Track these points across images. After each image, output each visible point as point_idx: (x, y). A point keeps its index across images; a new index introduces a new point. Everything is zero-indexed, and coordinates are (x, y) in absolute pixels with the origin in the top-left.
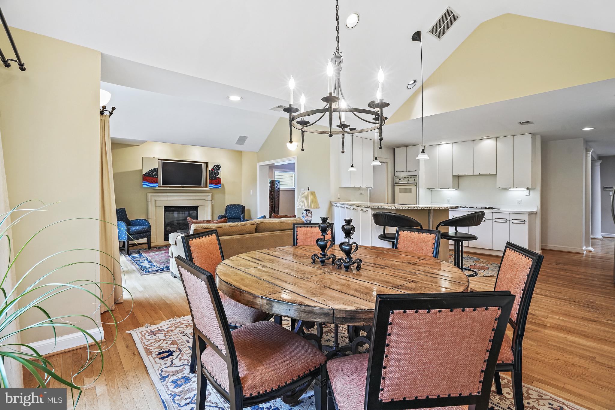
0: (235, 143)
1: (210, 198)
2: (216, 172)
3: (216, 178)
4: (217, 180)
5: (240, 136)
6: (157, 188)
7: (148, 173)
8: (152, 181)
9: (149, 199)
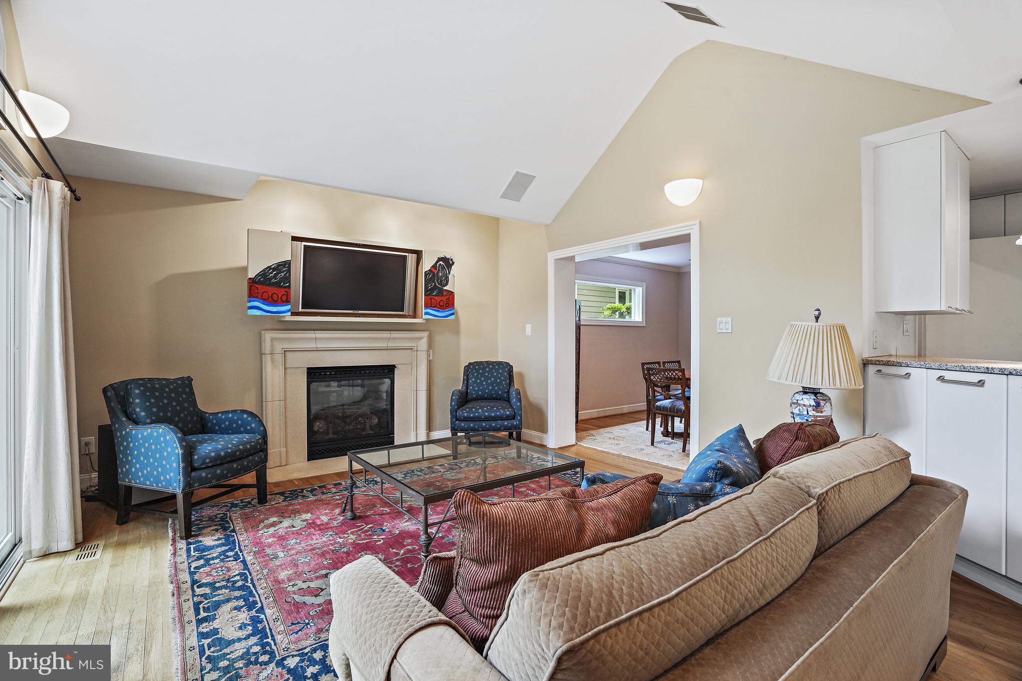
0: (500, 194)
1: (423, 344)
2: (442, 277)
3: (441, 292)
4: (444, 298)
5: (517, 173)
6: (288, 317)
7: (264, 274)
8: (275, 297)
9: (267, 348)
